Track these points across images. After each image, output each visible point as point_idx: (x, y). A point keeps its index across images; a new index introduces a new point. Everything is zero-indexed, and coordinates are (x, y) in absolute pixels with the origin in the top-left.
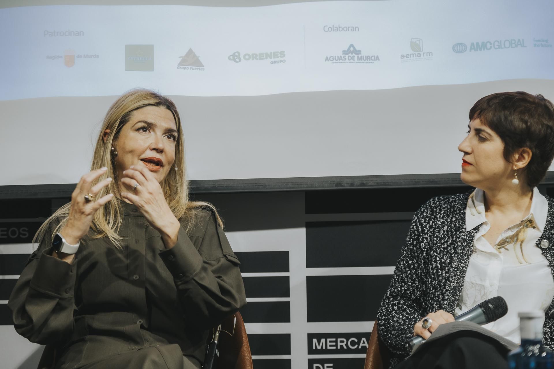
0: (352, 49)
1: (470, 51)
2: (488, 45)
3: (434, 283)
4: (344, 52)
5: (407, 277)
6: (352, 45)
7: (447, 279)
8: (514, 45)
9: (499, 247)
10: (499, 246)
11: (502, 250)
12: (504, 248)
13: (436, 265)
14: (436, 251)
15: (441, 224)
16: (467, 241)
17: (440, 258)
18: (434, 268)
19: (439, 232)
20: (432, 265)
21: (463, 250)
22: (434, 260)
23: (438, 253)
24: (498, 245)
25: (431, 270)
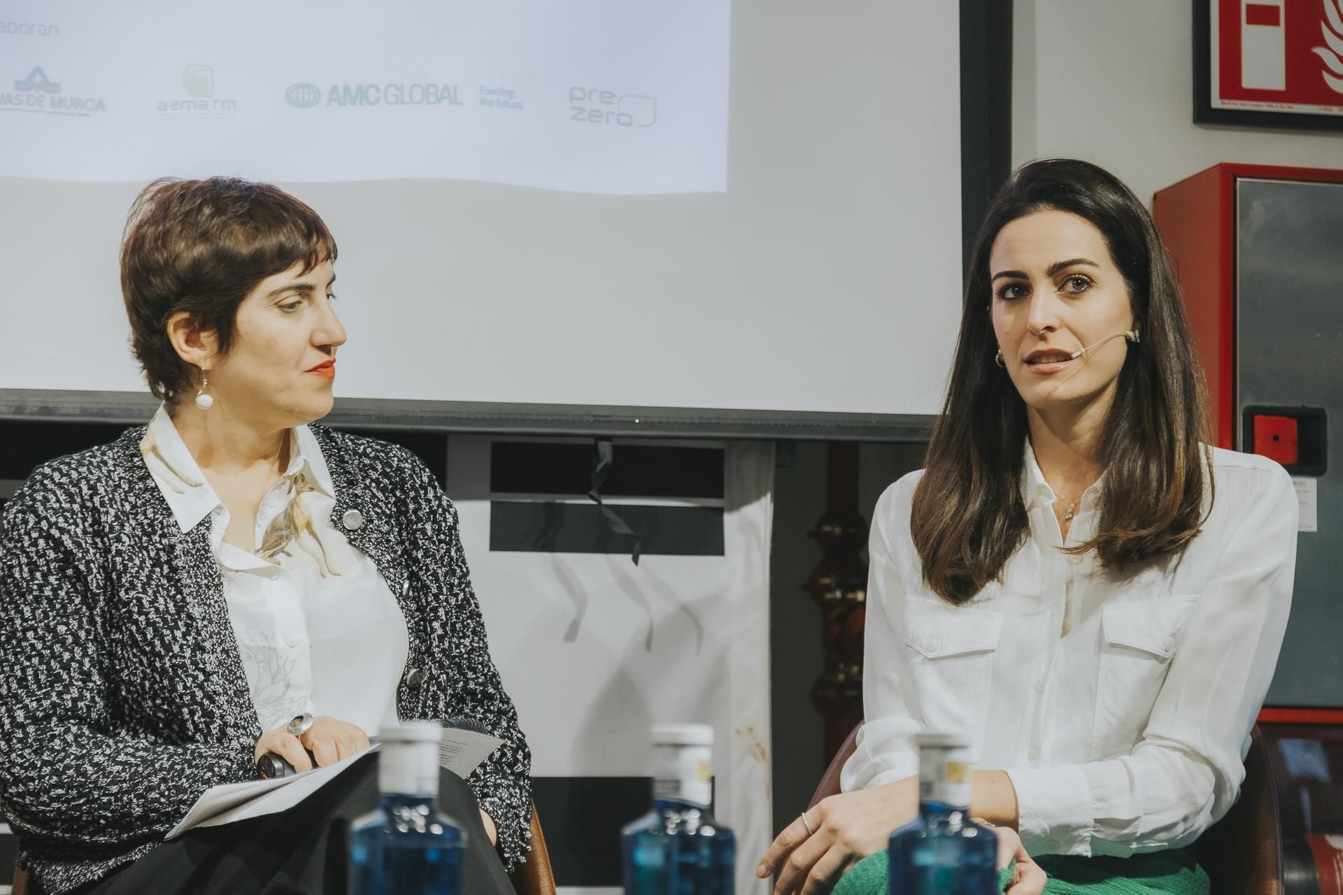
0: (38, 78)
1: (329, 104)
2: (372, 94)
3: (158, 665)
4: (19, 85)
5: (66, 667)
6: (37, 70)
7: (198, 647)
8: (432, 99)
9: (270, 552)
10: (269, 549)
11: (281, 557)
12: (283, 552)
13: (148, 619)
14: (133, 587)
15: (115, 521)
16: (194, 552)
17: (150, 603)
18: (145, 628)
19: (119, 540)
20: (136, 622)
21: (196, 576)
22: (136, 609)
23: (141, 590)
24: (265, 547)
25: (137, 635)
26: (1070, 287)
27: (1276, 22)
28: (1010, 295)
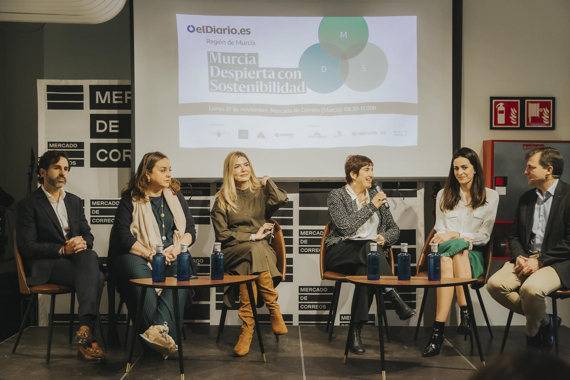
1: (358, 135)
4: (315, 134)
26: (464, 168)
27: (503, 113)
28: (456, 169)
